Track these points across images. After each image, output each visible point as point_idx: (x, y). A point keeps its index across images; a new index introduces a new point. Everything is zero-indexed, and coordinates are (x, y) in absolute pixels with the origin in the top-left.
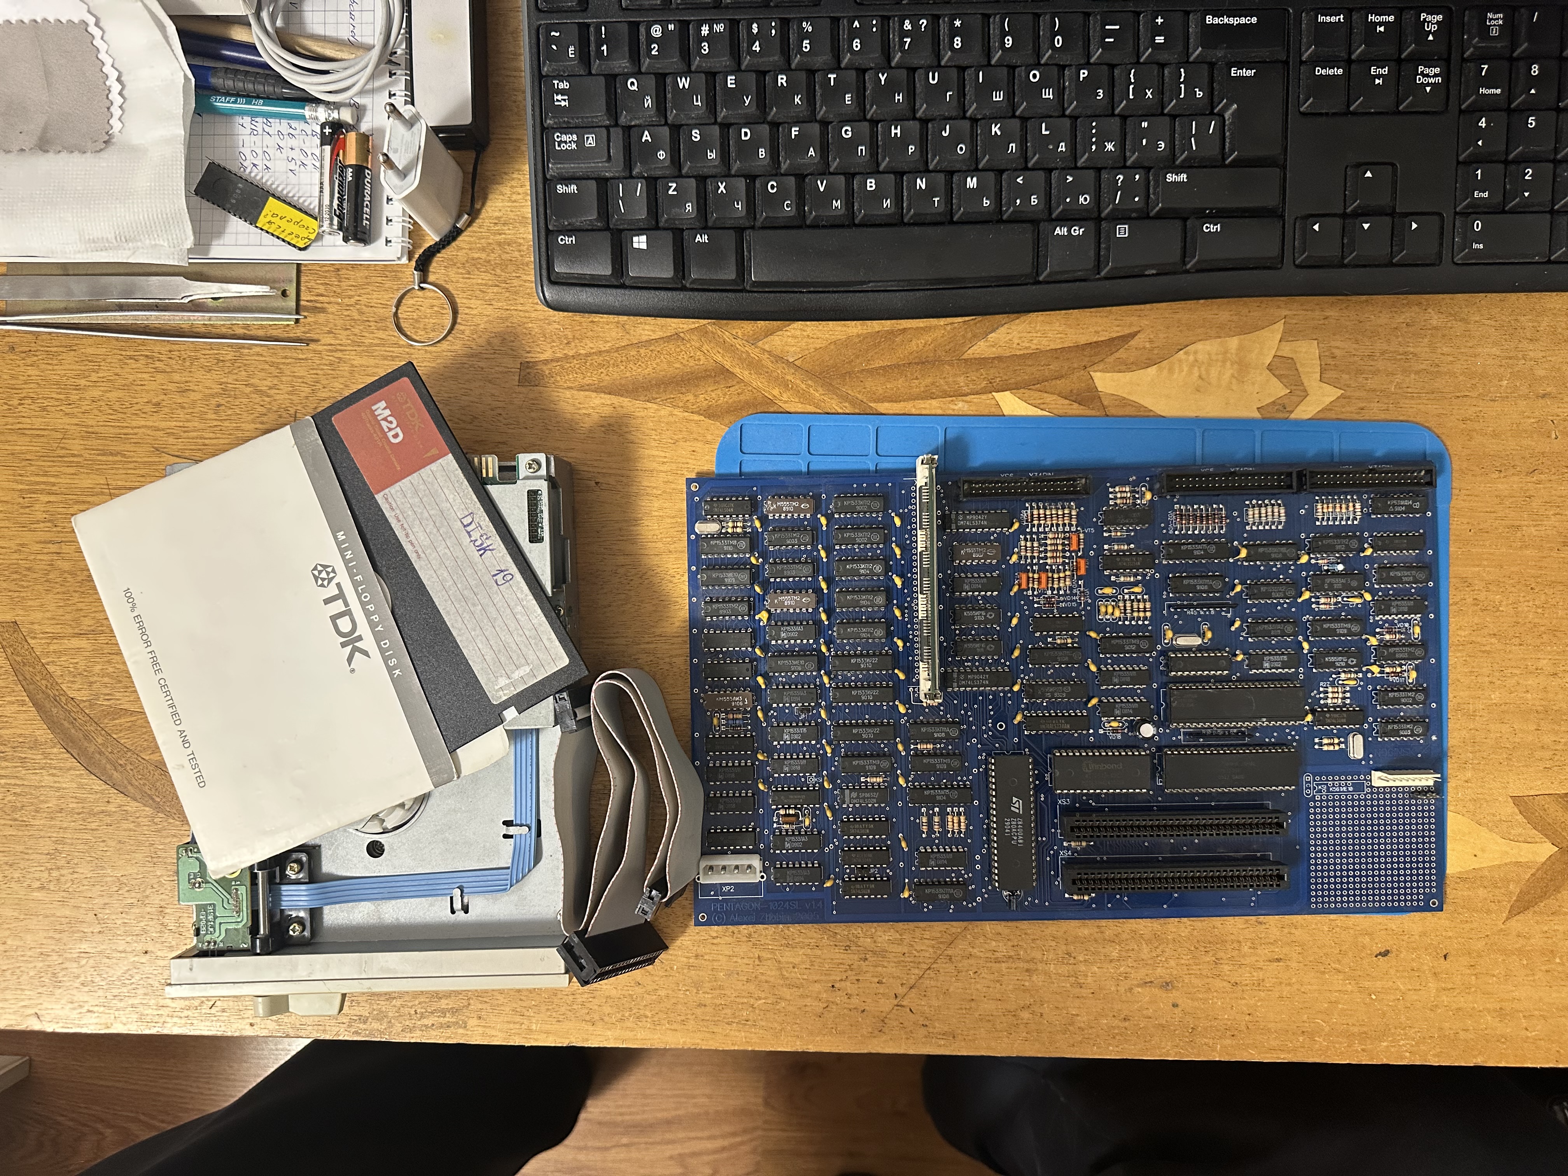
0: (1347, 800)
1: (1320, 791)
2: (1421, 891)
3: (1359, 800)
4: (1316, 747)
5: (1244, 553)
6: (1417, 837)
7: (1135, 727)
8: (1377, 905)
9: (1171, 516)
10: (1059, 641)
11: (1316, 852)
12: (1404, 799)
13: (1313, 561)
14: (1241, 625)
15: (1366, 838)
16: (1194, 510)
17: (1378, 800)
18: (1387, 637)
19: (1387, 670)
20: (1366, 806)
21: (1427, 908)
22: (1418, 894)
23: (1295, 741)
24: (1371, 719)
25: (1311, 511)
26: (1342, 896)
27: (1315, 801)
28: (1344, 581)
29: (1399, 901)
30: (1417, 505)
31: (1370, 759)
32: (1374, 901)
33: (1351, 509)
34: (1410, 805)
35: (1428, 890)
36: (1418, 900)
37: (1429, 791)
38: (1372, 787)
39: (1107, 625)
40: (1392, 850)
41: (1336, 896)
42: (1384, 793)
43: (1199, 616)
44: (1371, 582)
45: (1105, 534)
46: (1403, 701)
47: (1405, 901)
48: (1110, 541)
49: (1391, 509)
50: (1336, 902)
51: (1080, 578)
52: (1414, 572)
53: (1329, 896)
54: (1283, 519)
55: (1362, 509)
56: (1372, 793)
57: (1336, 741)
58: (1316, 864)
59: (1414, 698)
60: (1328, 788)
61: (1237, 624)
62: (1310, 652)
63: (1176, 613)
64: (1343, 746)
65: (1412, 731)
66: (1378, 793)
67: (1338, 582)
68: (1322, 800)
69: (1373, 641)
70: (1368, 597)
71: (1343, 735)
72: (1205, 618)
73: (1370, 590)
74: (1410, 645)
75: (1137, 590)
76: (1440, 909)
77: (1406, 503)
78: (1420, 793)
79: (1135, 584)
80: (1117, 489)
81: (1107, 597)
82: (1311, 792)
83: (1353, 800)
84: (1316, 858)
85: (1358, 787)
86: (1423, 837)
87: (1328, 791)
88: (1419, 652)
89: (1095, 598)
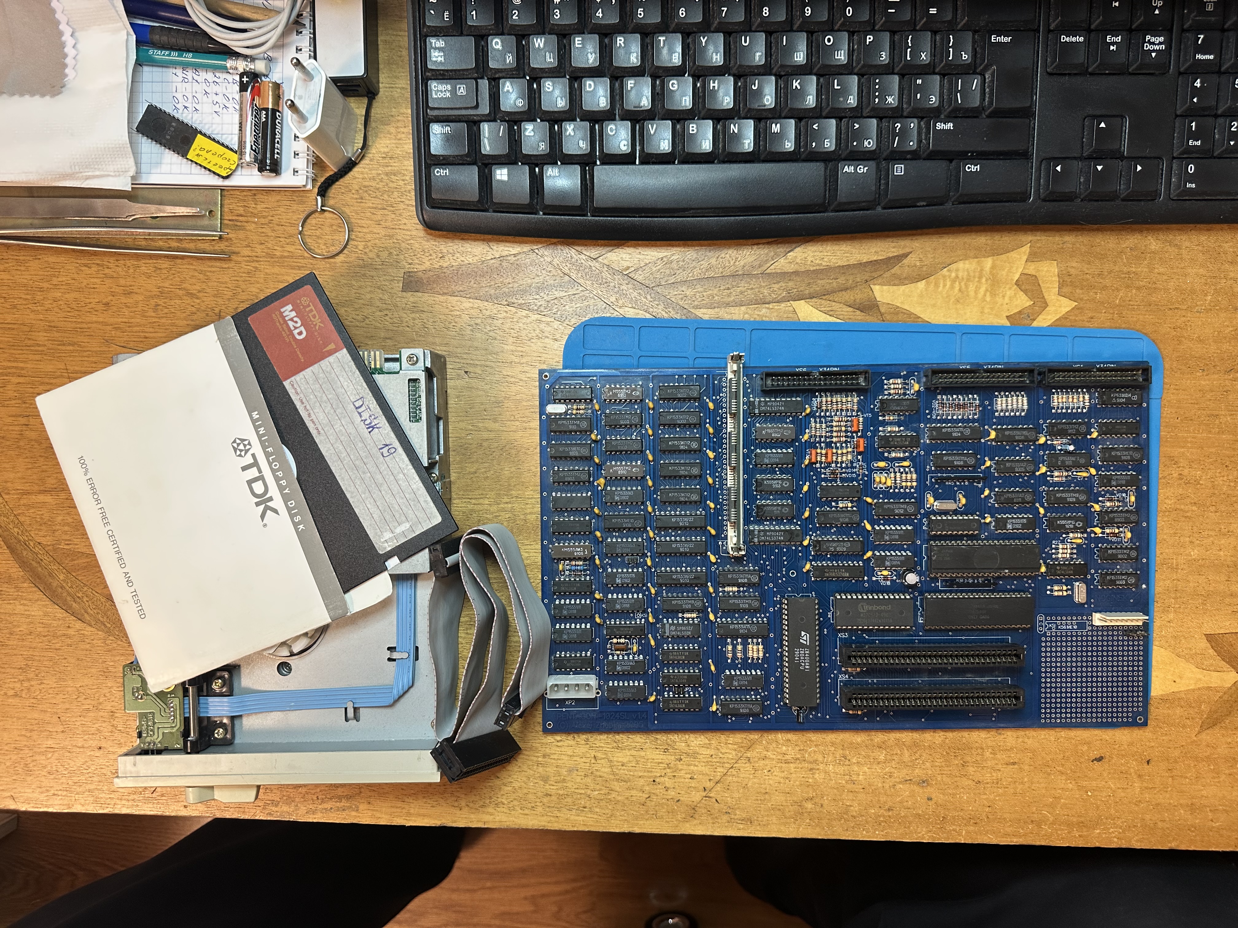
0: (1072, 636)
1: (1050, 629)
2: (1130, 709)
3: (1082, 636)
4: (1048, 592)
5: (993, 435)
6: (1128, 666)
7: (902, 576)
8: (1094, 720)
9: (935, 404)
10: (841, 505)
11: (1046, 677)
12: (1118, 635)
13: (1049, 442)
14: (990, 494)
15: (1087, 667)
16: (953, 400)
17: (1097, 636)
18: (1108, 504)
19: (1108, 531)
20: (1087, 641)
21: (1133, 724)
22: (1128, 712)
23: (1031, 587)
24: (1093, 571)
25: (1048, 401)
26: (1066, 713)
27: (1046, 637)
28: (1074, 459)
29: (1112, 717)
30: (1135, 398)
31: (1091, 603)
32: (1092, 717)
33: (1081, 399)
34: (1123, 641)
35: (1135, 709)
36: (1127, 717)
37: (1139, 630)
38: (1092, 626)
39: (880, 492)
40: (1107, 677)
41: (1061, 713)
42: (1102, 631)
43: (956, 486)
44: (1096, 460)
45: (880, 418)
46: (1120, 556)
47: (1117, 717)
48: (884, 423)
49: (1114, 400)
50: (1061, 718)
51: (859, 453)
52: (1131, 453)
53: (1056, 713)
54: (1026, 407)
55: (1090, 400)
56: (1092, 631)
57: (1065, 588)
58: (1046, 688)
59: (1128, 555)
60: (1057, 626)
61: (987, 492)
62: (1045, 515)
63: (936, 483)
64: (1070, 592)
65: (1126, 581)
66: (1097, 631)
67: (1069, 460)
68: (1051, 636)
69: (1097, 507)
70: (1093, 471)
71: (1069, 583)
72: (960, 488)
73: (1096, 467)
74: (1127, 511)
75: (906, 463)
76: (1145, 724)
77: (1126, 395)
78: (1131, 631)
79: (904, 459)
80: (891, 381)
81: (882, 470)
82: (1044, 630)
83: (1077, 636)
84: (1046, 682)
85: (1082, 626)
86: (1133, 666)
87: (1057, 628)
88: (1133, 518)
89: (871, 470)
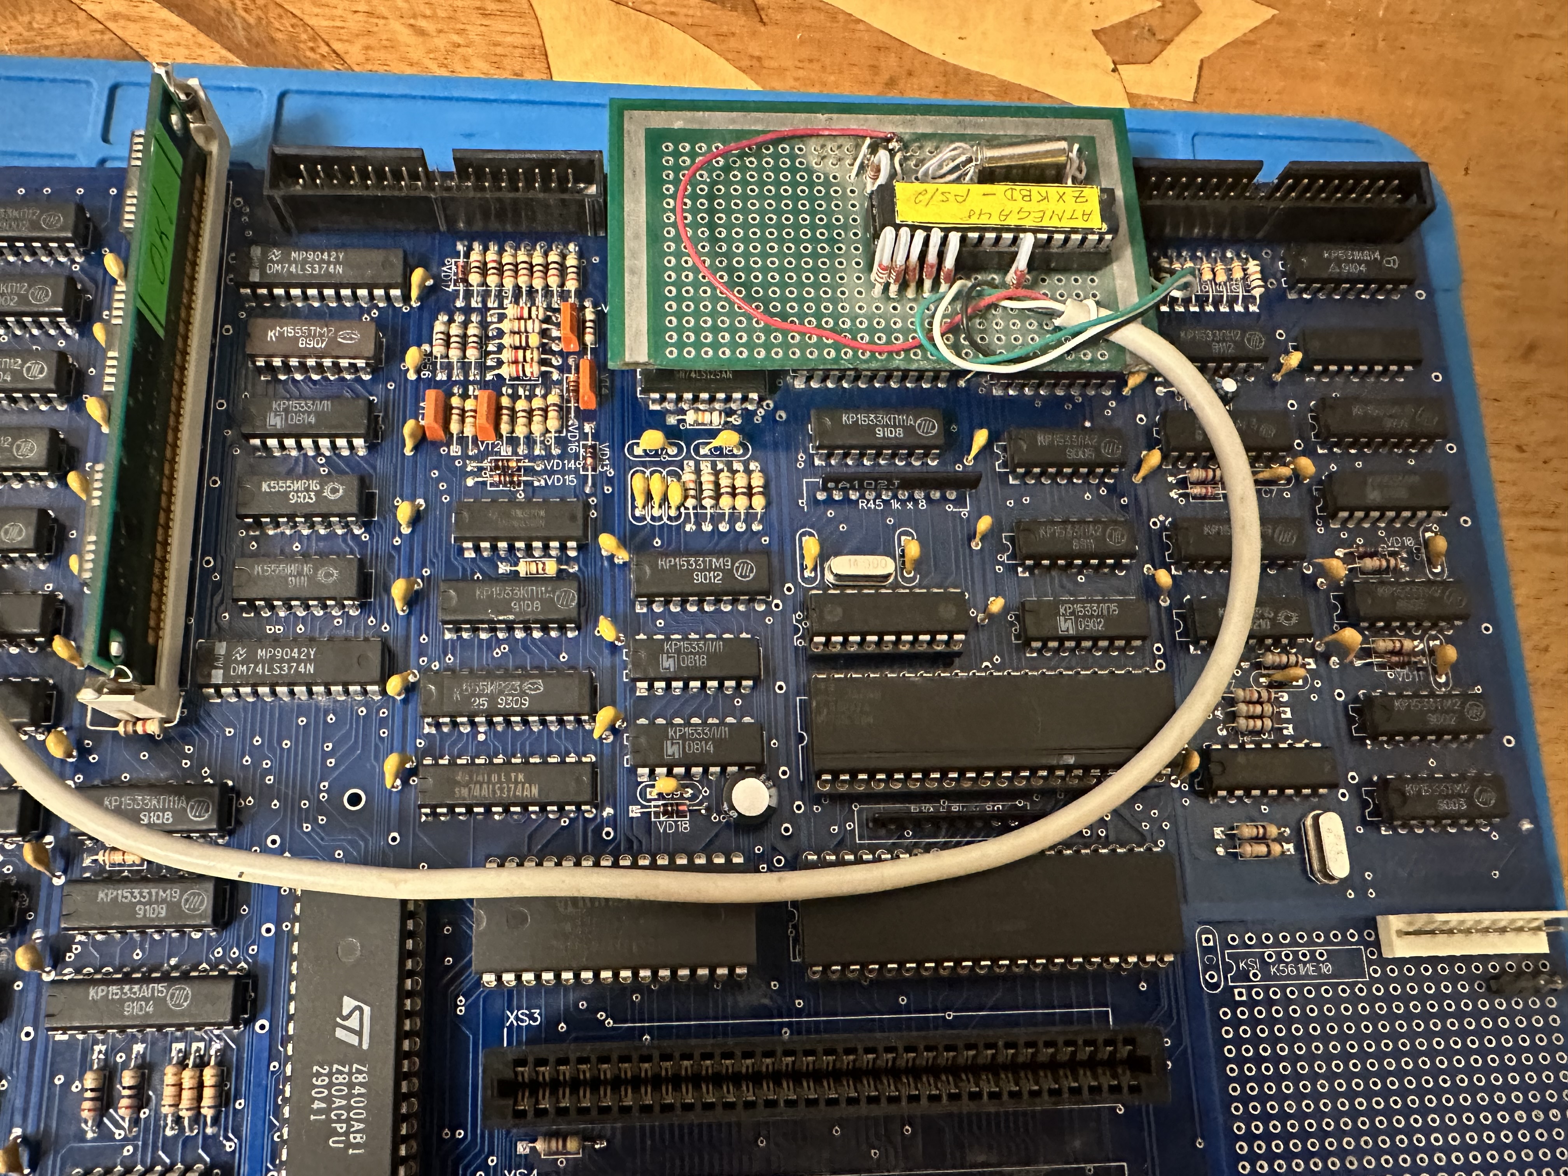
0: (1320, 1002)
1: (1243, 975)
3: (1354, 1000)
4: (1220, 847)
6: (1528, 1106)
11: (1253, 1157)
12: (1471, 995)
17: (1406, 997)
18: (1367, 564)
19: (1379, 646)
20: (1373, 1015)
24: (1354, 774)
27: (1234, 1005)
30: (1393, 262)
31: (1366, 885)
33: (1238, 274)
34: (1494, 1013)
37: (1535, 969)
38: (1384, 962)
39: (652, 532)
42: (1419, 979)
43: (889, 511)
46: (1431, 724)
49: (1333, 269)
55: (1263, 277)
56: (1385, 980)
57: (1273, 831)
59: (1458, 717)
60: (1265, 965)
63: (828, 500)
64: (1291, 845)
65: (1467, 803)
66: (1402, 978)
68: (1251, 1004)
71: (1289, 814)
72: (904, 516)
74: (1430, 584)
77: (1366, 255)
78: (1514, 976)
82: (1223, 976)
83: (1337, 1000)
85: (1347, 963)
86: (1545, 1105)
87: (1267, 976)
88: (1450, 603)
89: (624, 466)
